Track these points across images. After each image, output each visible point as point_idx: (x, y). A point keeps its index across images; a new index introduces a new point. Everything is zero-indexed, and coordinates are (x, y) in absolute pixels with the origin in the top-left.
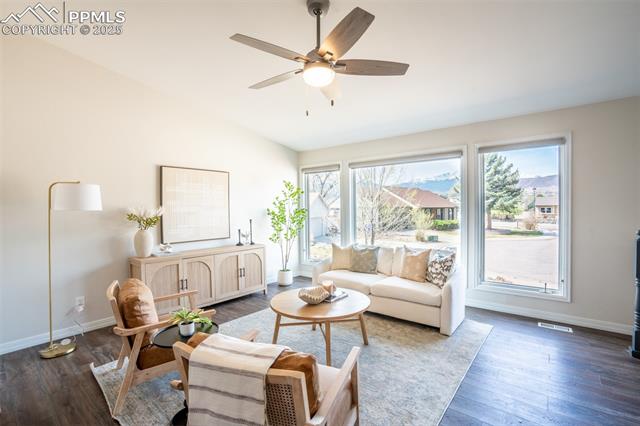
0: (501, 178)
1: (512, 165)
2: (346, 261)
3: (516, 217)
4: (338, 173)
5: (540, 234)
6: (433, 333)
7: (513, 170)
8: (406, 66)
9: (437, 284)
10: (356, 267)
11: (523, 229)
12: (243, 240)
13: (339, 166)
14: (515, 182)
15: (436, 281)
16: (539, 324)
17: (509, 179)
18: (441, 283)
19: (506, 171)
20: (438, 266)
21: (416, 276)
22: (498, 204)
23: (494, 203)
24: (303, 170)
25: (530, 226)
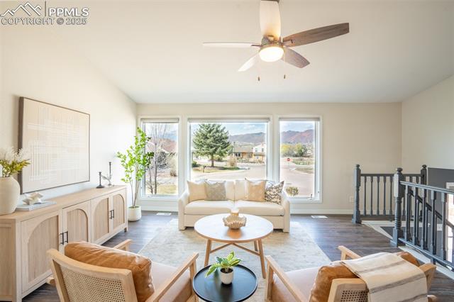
0: (220, 134)
1: (224, 128)
2: (202, 193)
3: (223, 159)
4: (177, 124)
5: (238, 169)
6: (280, 233)
7: (225, 131)
8: (309, 63)
9: (276, 202)
10: (213, 197)
11: (229, 166)
12: (104, 183)
13: (179, 120)
14: (227, 138)
15: (275, 200)
16: (313, 217)
17: (224, 136)
18: (278, 200)
19: (222, 131)
20: (274, 190)
21: (260, 198)
22: (218, 150)
23: (216, 150)
24: (142, 119)
25: (232, 164)
